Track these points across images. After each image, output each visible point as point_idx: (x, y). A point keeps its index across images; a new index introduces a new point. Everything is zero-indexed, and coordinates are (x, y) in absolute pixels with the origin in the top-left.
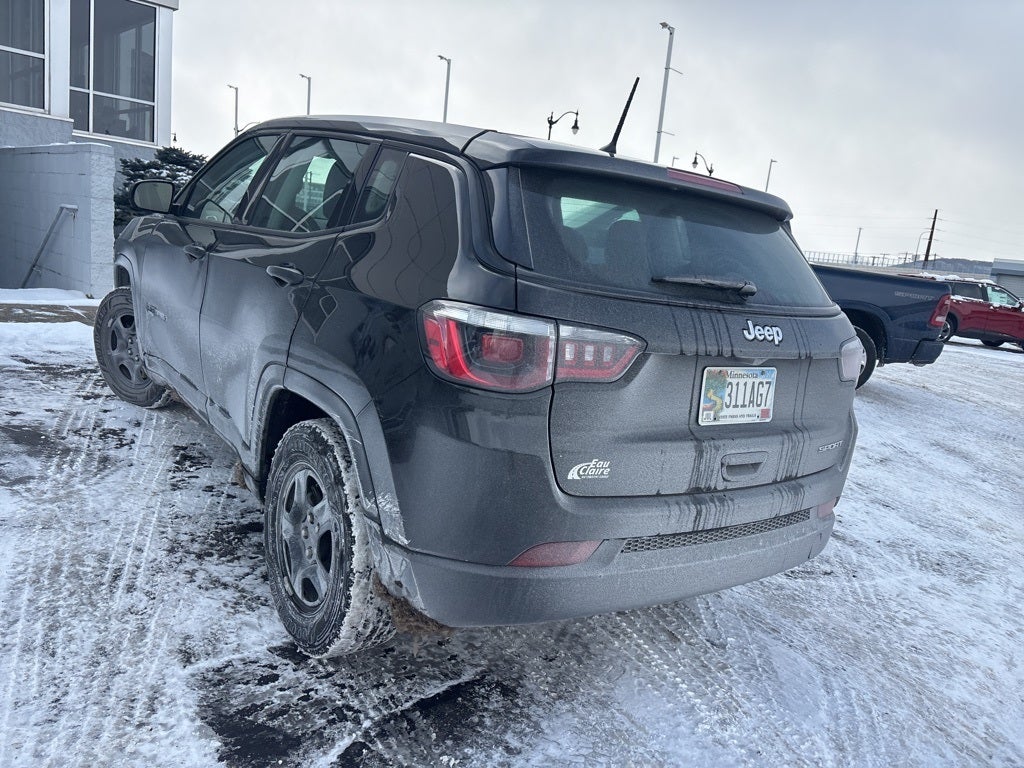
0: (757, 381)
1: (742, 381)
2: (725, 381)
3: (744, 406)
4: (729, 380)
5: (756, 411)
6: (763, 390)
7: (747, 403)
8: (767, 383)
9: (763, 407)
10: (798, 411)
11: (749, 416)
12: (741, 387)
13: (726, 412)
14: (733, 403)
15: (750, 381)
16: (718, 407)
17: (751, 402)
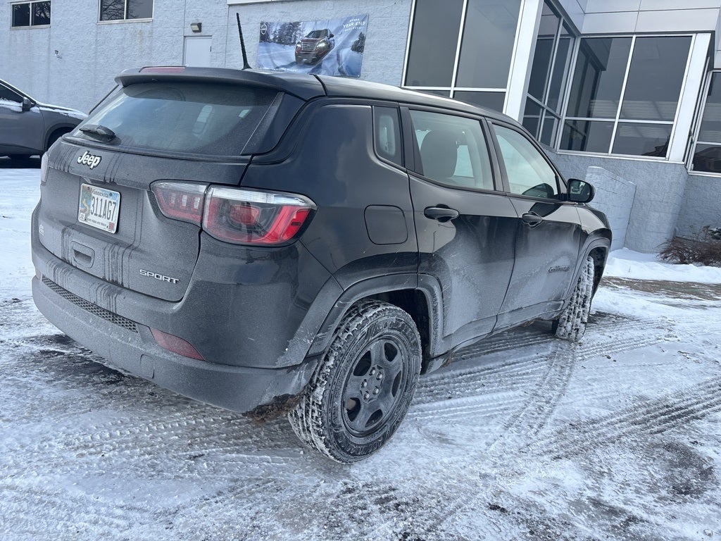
0: (108, 200)
1: (100, 198)
2: (91, 195)
3: (100, 216)
4: (93, 195)
5: (106, 222)
6: (111, 208)
7: (102, 214)
8: (114, 203)
9: (110, 220)
10: (138, 234)
11: (102, 224)
12: (99, 201)
13: (91, 217)
14: (95, 212)
15: (104, 199)
16: (87, 212)
17: (104, 214)
